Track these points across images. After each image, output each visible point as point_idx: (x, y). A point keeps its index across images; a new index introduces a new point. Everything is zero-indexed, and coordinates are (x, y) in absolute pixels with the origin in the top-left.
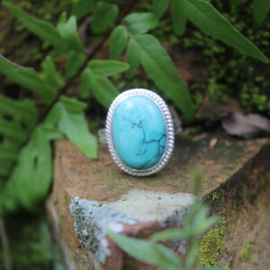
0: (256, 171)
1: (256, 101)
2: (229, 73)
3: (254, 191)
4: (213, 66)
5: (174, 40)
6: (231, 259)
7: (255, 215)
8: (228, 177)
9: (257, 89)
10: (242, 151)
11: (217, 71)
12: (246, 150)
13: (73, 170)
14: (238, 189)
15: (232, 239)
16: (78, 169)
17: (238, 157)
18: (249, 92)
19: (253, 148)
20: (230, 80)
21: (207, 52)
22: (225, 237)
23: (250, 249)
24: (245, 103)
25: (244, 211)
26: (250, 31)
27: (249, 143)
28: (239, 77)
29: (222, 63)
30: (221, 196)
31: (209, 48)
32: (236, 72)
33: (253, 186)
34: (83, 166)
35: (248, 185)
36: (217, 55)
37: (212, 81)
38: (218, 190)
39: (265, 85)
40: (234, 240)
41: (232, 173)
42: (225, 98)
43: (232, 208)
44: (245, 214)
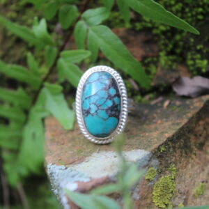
0: (201, 123)
1: (199, 65)
2: (176, 46)
3: (202, 139)
4: (162, 42)
5: (128, 25)
6: (184, 197)
7: (205, 158)
8: (174, 132)
9: (199, 56)
10: (189, 108)
11: (166, 45)
12: (192, 107)
13: (53, 141)
14: (185, 140)
15: (184, 181)
16: (57, 140)
17: (185, 114)
18: (193, 59)
19: (198, 104)
20: (178, 51)
21: (155, 31)
22: (177, 181)
23: (202, 186)
24: (191, 68)
25: (194, 156)
26: (187, 10)
27: (195, 100)
28: (184, 48)
29: (169, 39)
30: (169, 148)
31: (157, 28)
32: (181, 43)
33: (200, 135)
34: (61, 137)
35: (196, 135)
36: (164, 33)
37: (162, 54)
38: (165, 144)
39: (205, 51)
40: (187, 181)
41: (178, 127)
42: (174, 66)
43: (181, 156)
44: (194, 159)
